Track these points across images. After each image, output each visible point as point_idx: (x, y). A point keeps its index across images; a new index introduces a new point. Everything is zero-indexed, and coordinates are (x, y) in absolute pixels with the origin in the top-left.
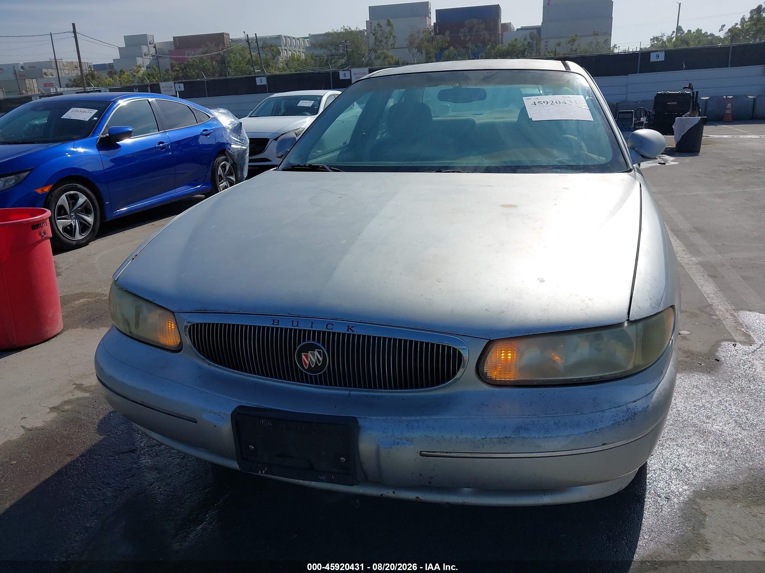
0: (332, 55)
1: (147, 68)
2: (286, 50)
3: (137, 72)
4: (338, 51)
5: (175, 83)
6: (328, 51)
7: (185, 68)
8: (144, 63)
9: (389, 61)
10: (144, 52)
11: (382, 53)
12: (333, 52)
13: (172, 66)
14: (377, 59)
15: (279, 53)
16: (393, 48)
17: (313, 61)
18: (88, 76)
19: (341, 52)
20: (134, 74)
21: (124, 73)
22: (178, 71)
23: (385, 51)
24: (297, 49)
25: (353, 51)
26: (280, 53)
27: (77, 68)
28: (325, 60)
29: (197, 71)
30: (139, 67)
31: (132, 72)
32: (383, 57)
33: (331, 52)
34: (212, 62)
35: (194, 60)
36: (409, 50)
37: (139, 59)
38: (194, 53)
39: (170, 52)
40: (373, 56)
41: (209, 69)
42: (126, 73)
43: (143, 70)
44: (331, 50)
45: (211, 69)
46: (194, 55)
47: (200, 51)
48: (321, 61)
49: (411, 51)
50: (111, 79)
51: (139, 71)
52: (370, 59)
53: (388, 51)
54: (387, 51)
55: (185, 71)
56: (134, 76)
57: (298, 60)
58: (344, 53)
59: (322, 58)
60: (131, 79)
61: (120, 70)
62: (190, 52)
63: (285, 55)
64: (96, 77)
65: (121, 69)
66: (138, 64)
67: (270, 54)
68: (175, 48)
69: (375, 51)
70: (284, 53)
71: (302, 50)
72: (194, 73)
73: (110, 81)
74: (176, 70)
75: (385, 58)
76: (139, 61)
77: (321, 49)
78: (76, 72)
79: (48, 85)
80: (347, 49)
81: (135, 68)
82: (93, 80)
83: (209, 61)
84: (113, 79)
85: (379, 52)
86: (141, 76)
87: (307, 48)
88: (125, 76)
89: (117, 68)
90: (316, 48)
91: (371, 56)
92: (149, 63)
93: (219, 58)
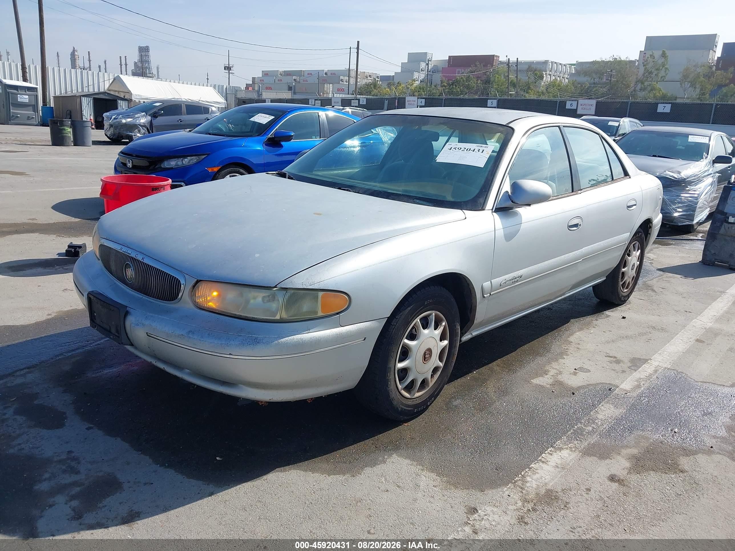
0: (594, 83)
1: (421, 82)
2: (550, 75)
3: (411, 85)
4: (601, 80)
5: (418, 98)
6: (591, 79)
7: (452, 84)
8: (420, 77)
9: (655, 94)
10: (421, 67)
11: (650, 85)
12: (597, 80)
13: (442, 82)
14: (642, 91)
15: (541, 77)
16: (663, 81)
17: (573, 88)
18: (371, 86)
19: (604, 81)
20: (408, 86)
21: (400, 85)
22: (445, 86)
23: (653, 83)
24: (562, 75)
25: (617, 81)
26: (543, 77)
27: (367, 77)
28: (586, 87)
29: (462, 88)
30: (414, 80)
31: (407, 84)
32: (649, 88)
33: (594, 80)
34: (477, 81)
35: (462, 78)
36: (681, 84)
37: (415, 74)
38: (463, 71)
39: (444, 70)
40: (639, 86)
41: (474, 87)
42: (402, 85)
43: (417, 83)
44: (595, 78)
45: (475, 87)
46: (463, 73)
47: (469, 70)
48: (583, 88)
49: (683, 85)
50: (389, 90)
51: (413, 84)
52: (634, 90)
53: (657, 83)
54: (655, 83)
55: (451, 87)
56: (408, 88)
57: (559, 86)
58: (607, 83)
59: (583, 85)
60: (404, 91)
61: (397, 82)
62: (460, 70)
63: (547, 79)
64: (378, 86)
65: (399, 81)
66: (415, 78)
67: (533, 78)
68: (448, 66)
69: (642, 83)
70: (548, 78)
71: (566, 76)
72: (459, 90)
73: (387, 91)
74: (444, 86)
75: (652, 90)
76: (416, 75)
77: (584, 76)
78: (366, 81)
79: (340, 90)
80: (611, 78)
81: (410, 81)
82: (375, 89)
83: (475, 80)
84: (390, 90)
85: (646, 83)
86: (413, 89)
87: (571, 75)
88: (400, 87)
89: (396, 81)
90: (580, 75)
91: (636, 87)
92: (423, 78)
93: (484, 78)
